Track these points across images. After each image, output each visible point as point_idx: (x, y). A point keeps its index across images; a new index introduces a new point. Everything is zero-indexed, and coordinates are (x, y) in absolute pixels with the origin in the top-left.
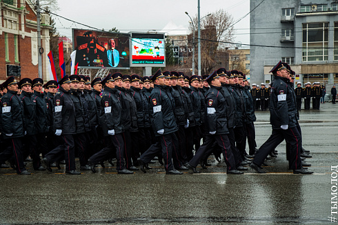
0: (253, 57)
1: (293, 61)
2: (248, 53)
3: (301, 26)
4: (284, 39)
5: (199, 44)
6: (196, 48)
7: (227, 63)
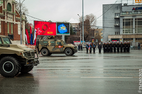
0: (104, 32)
1: (119, 33)
2: (102, 30)
3: (122, 20)
4: (116, 25)
6: (82, 28)
7: (94, 34)
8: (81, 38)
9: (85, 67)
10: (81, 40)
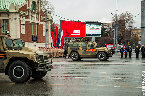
0: (142, 33)
2: (140, 31)
5: (117, 27)
6: (116, 29)
7: (130, 36)
8: (114, 41)
9: (119, 74)
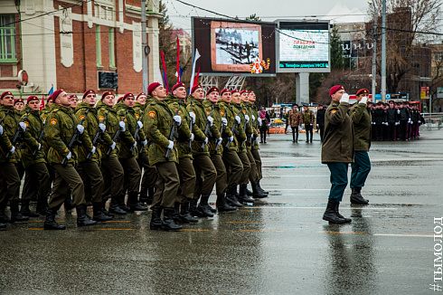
5: (384, 37)
6: (379, 43)
7: (428, 66)
8: (374, 84)
9: (390, 194)
10: (374, 90)
